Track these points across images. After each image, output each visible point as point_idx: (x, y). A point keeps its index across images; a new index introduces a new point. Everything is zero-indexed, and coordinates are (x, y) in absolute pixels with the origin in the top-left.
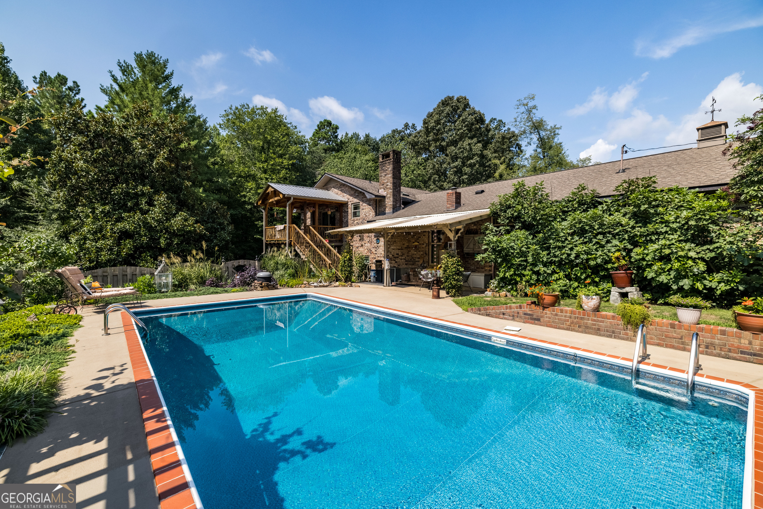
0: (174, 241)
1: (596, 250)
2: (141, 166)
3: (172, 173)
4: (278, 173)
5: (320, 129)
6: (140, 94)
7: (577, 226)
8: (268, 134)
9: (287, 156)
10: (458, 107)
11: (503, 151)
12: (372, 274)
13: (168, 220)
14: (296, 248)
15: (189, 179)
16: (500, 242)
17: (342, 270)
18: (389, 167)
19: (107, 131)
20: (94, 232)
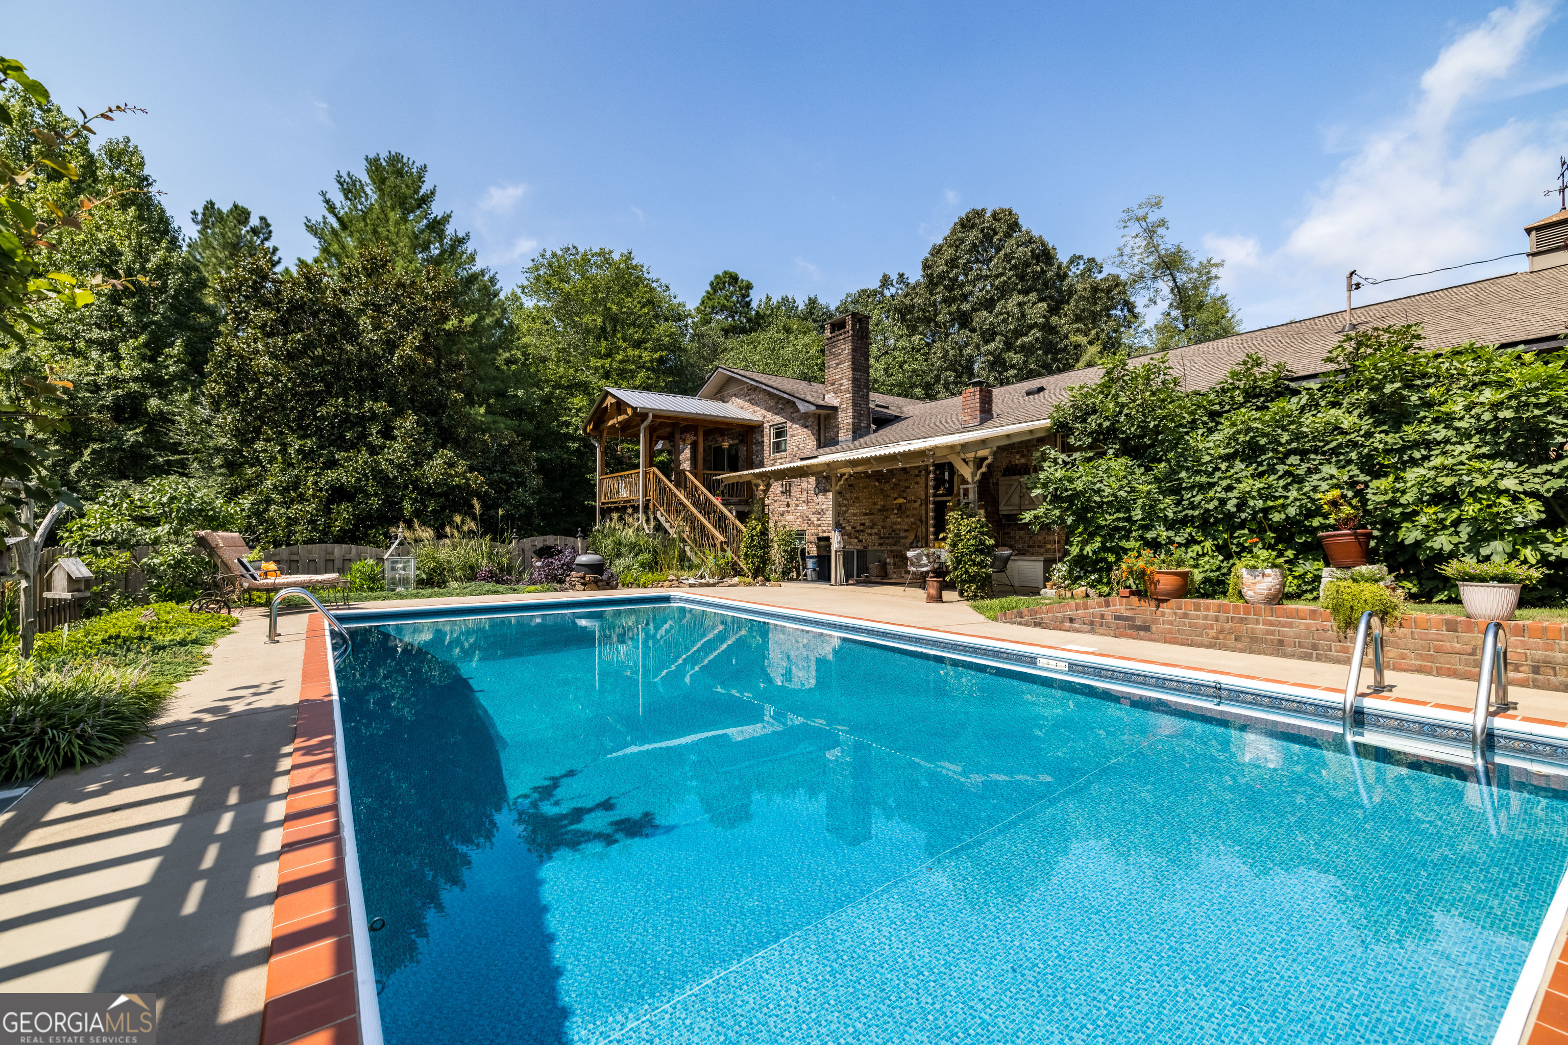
0: (427, 506)
1: (1286, 488)
2: (370, 363)
3: (427, 375)
4: (632, 377)
5: (715, 291)
6: (375, 232)
7: (1241, 438)
8: (613, 302)
9: (649, 344)
10: (994, 230)
11: (1095, 318)
12: (810, 564)
13: (418, 464)
14: (658, 514)
15: (459, 388)
16: (1071, 480)
17: (746, 555)
18: (845, 348)
19: (311, 300)
20: (284, 488)
